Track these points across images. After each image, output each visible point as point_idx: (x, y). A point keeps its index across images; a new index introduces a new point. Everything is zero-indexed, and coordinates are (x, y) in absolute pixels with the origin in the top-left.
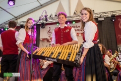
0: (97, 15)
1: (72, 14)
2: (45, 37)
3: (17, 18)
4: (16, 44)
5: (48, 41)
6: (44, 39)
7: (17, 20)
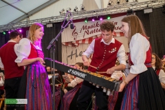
0: (142, 6)
1: (106, 6)
2: (69, 41)
3: (28, 15)
4: (16, 61)
5: (73, 45)
6: (67, 43)
7: (28, 17)
